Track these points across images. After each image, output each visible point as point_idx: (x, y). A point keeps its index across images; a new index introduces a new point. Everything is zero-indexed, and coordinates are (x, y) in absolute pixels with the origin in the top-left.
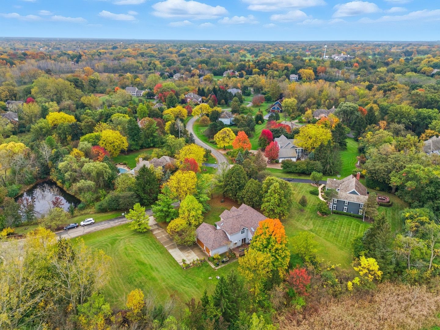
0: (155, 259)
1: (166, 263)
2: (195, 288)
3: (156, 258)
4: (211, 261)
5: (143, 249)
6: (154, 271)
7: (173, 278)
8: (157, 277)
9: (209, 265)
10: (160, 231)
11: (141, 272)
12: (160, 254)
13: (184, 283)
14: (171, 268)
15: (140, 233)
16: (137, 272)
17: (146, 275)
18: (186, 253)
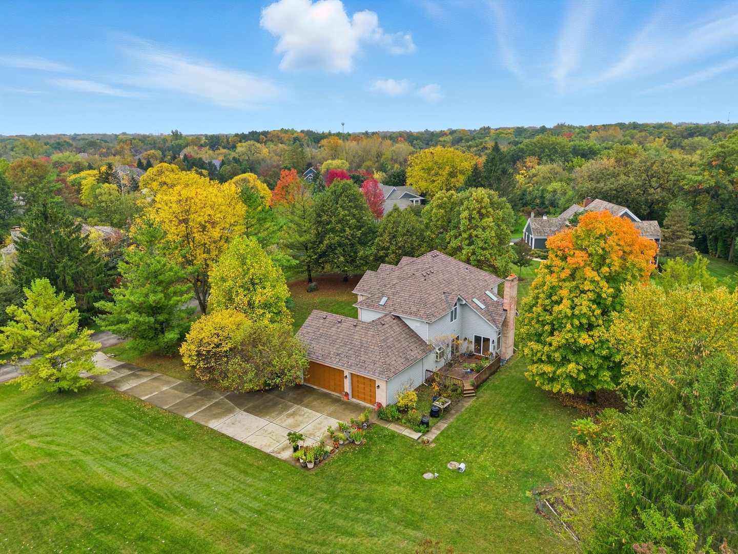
0: (162, 466)
1: (218, 466)
2: (400, 528)
3: (164, 461)
4: (397, 420)
5: (94, 444)
6: (174, 511)
7: (280, 516)
8: (201, 533)
9: (393, 436)
10: (145, 380)
11: (109, 530)
12: (176, 444)
13: (340, 522)
14: (249, 480)
15: (64, 394)
16: (87, 535)
17: (142, 538)
18: (283, 416)
